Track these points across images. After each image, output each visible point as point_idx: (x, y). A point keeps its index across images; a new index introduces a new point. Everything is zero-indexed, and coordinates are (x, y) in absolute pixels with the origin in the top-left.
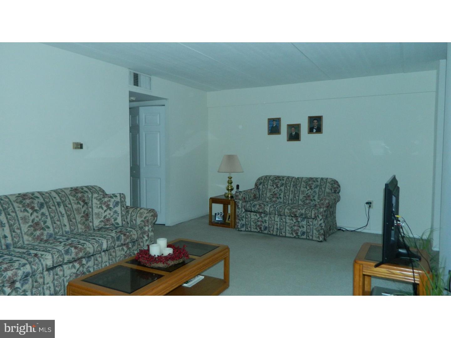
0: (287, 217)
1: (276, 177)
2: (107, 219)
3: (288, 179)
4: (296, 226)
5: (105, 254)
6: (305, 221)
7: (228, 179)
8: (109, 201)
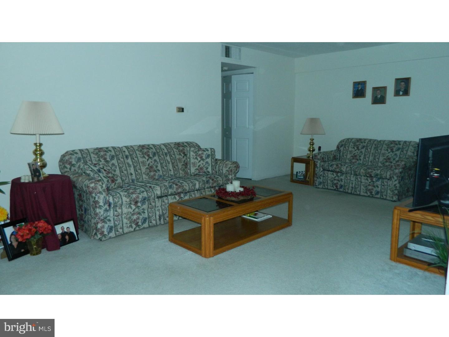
0: (362, 177)
1: (358, 139)
2: (201, 168)
3: (370, 141)
4: (371, 185)
5: (198, 192)
6: (380, 181)
7: (310, 141)
8: (203, 154)
